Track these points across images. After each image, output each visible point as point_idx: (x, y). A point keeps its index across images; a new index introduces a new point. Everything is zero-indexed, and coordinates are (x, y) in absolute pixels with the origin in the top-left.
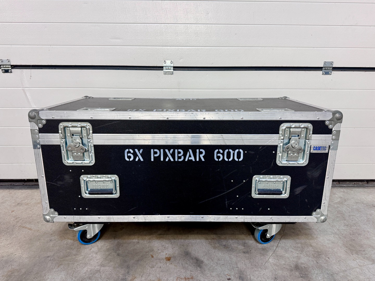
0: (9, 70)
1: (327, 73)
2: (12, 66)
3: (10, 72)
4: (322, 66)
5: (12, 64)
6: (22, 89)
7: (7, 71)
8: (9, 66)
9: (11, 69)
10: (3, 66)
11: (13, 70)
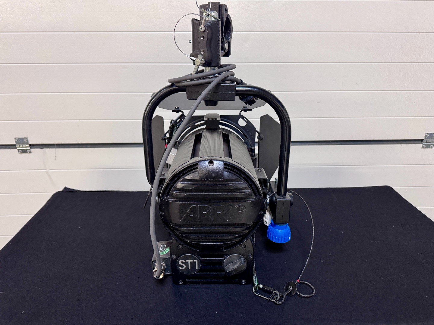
0: (27, 150)
1: (428, 146)
2: (30, 145)
3: (28, 152)
4: (423, 138)
5: (30, 143)
6: (46, 172)
7: (24, 151)
8: (27, 146)
9: (29, 148)
10: (20, 145)
11: (32, 150)
